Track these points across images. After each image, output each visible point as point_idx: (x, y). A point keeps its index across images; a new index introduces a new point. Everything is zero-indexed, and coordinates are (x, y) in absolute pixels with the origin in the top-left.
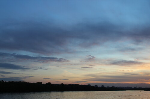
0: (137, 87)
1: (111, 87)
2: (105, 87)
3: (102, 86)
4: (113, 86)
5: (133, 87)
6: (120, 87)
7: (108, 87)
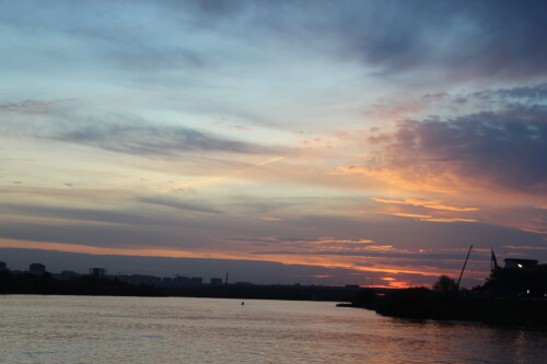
0: (230, 281)
1: (86, 277)
2: (48, 274)
3: (34, 266)
4: (96, 270)
5: (207, 280)
6: (135, 277)
7: (65, 273)
